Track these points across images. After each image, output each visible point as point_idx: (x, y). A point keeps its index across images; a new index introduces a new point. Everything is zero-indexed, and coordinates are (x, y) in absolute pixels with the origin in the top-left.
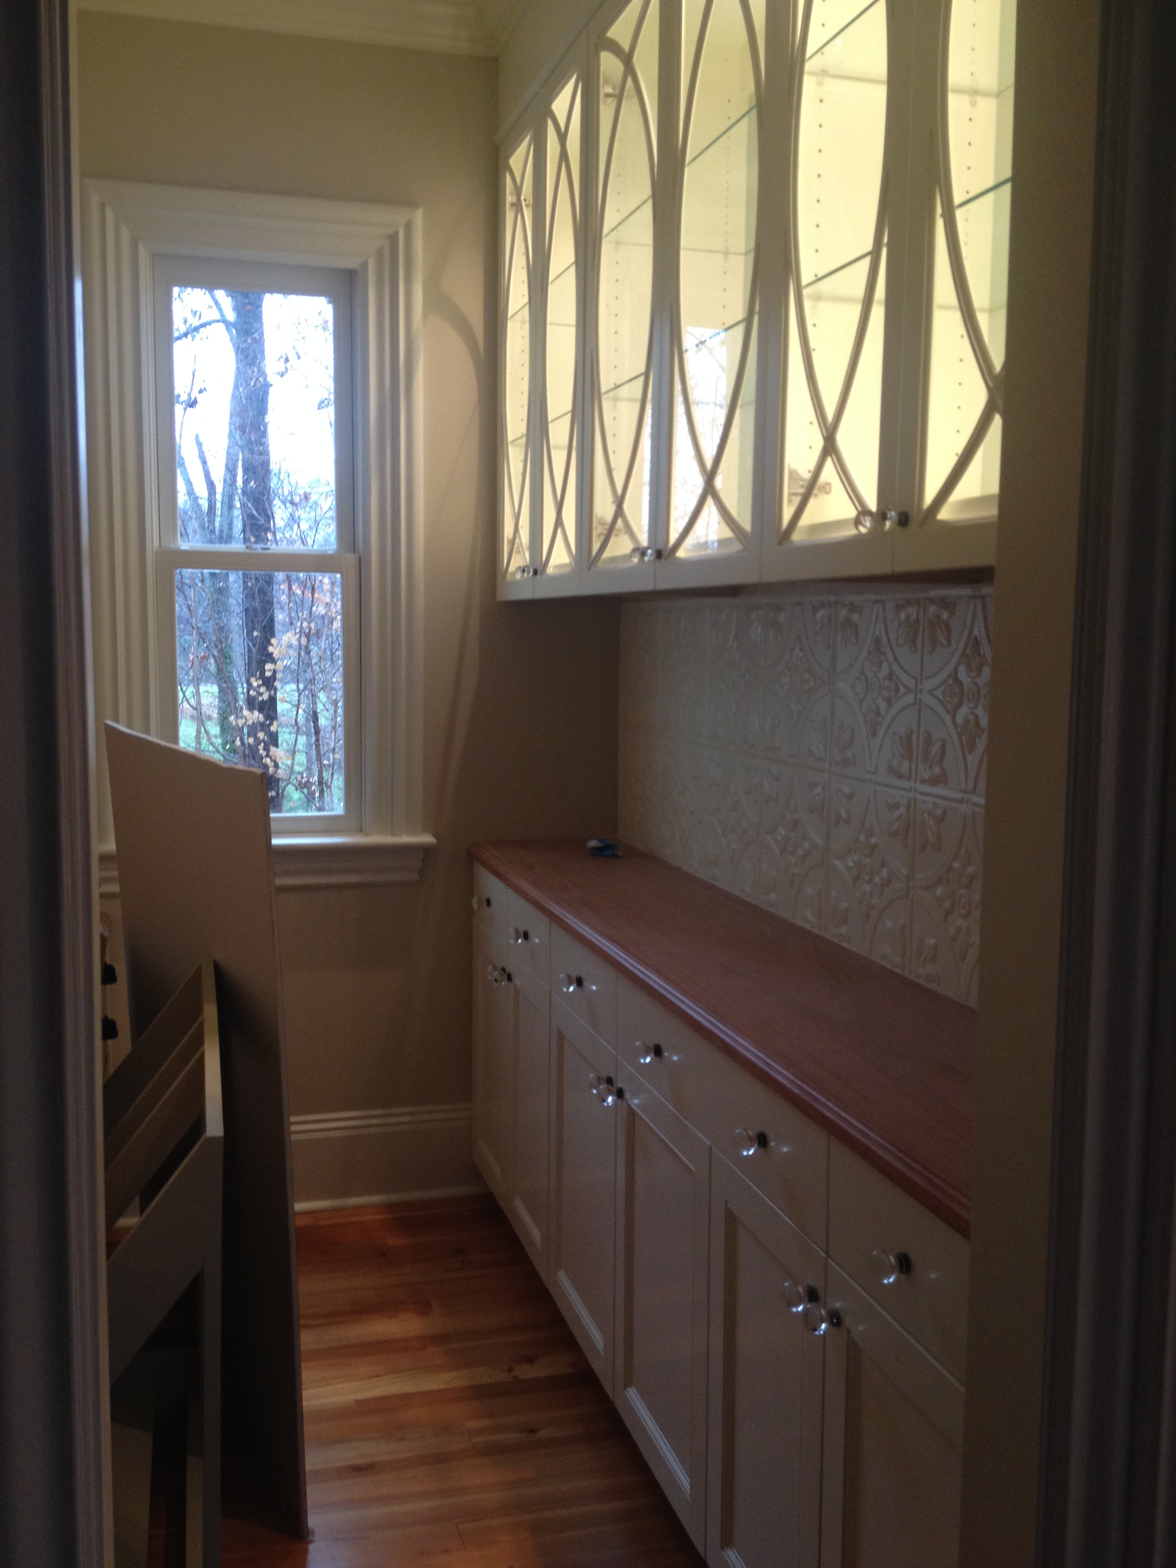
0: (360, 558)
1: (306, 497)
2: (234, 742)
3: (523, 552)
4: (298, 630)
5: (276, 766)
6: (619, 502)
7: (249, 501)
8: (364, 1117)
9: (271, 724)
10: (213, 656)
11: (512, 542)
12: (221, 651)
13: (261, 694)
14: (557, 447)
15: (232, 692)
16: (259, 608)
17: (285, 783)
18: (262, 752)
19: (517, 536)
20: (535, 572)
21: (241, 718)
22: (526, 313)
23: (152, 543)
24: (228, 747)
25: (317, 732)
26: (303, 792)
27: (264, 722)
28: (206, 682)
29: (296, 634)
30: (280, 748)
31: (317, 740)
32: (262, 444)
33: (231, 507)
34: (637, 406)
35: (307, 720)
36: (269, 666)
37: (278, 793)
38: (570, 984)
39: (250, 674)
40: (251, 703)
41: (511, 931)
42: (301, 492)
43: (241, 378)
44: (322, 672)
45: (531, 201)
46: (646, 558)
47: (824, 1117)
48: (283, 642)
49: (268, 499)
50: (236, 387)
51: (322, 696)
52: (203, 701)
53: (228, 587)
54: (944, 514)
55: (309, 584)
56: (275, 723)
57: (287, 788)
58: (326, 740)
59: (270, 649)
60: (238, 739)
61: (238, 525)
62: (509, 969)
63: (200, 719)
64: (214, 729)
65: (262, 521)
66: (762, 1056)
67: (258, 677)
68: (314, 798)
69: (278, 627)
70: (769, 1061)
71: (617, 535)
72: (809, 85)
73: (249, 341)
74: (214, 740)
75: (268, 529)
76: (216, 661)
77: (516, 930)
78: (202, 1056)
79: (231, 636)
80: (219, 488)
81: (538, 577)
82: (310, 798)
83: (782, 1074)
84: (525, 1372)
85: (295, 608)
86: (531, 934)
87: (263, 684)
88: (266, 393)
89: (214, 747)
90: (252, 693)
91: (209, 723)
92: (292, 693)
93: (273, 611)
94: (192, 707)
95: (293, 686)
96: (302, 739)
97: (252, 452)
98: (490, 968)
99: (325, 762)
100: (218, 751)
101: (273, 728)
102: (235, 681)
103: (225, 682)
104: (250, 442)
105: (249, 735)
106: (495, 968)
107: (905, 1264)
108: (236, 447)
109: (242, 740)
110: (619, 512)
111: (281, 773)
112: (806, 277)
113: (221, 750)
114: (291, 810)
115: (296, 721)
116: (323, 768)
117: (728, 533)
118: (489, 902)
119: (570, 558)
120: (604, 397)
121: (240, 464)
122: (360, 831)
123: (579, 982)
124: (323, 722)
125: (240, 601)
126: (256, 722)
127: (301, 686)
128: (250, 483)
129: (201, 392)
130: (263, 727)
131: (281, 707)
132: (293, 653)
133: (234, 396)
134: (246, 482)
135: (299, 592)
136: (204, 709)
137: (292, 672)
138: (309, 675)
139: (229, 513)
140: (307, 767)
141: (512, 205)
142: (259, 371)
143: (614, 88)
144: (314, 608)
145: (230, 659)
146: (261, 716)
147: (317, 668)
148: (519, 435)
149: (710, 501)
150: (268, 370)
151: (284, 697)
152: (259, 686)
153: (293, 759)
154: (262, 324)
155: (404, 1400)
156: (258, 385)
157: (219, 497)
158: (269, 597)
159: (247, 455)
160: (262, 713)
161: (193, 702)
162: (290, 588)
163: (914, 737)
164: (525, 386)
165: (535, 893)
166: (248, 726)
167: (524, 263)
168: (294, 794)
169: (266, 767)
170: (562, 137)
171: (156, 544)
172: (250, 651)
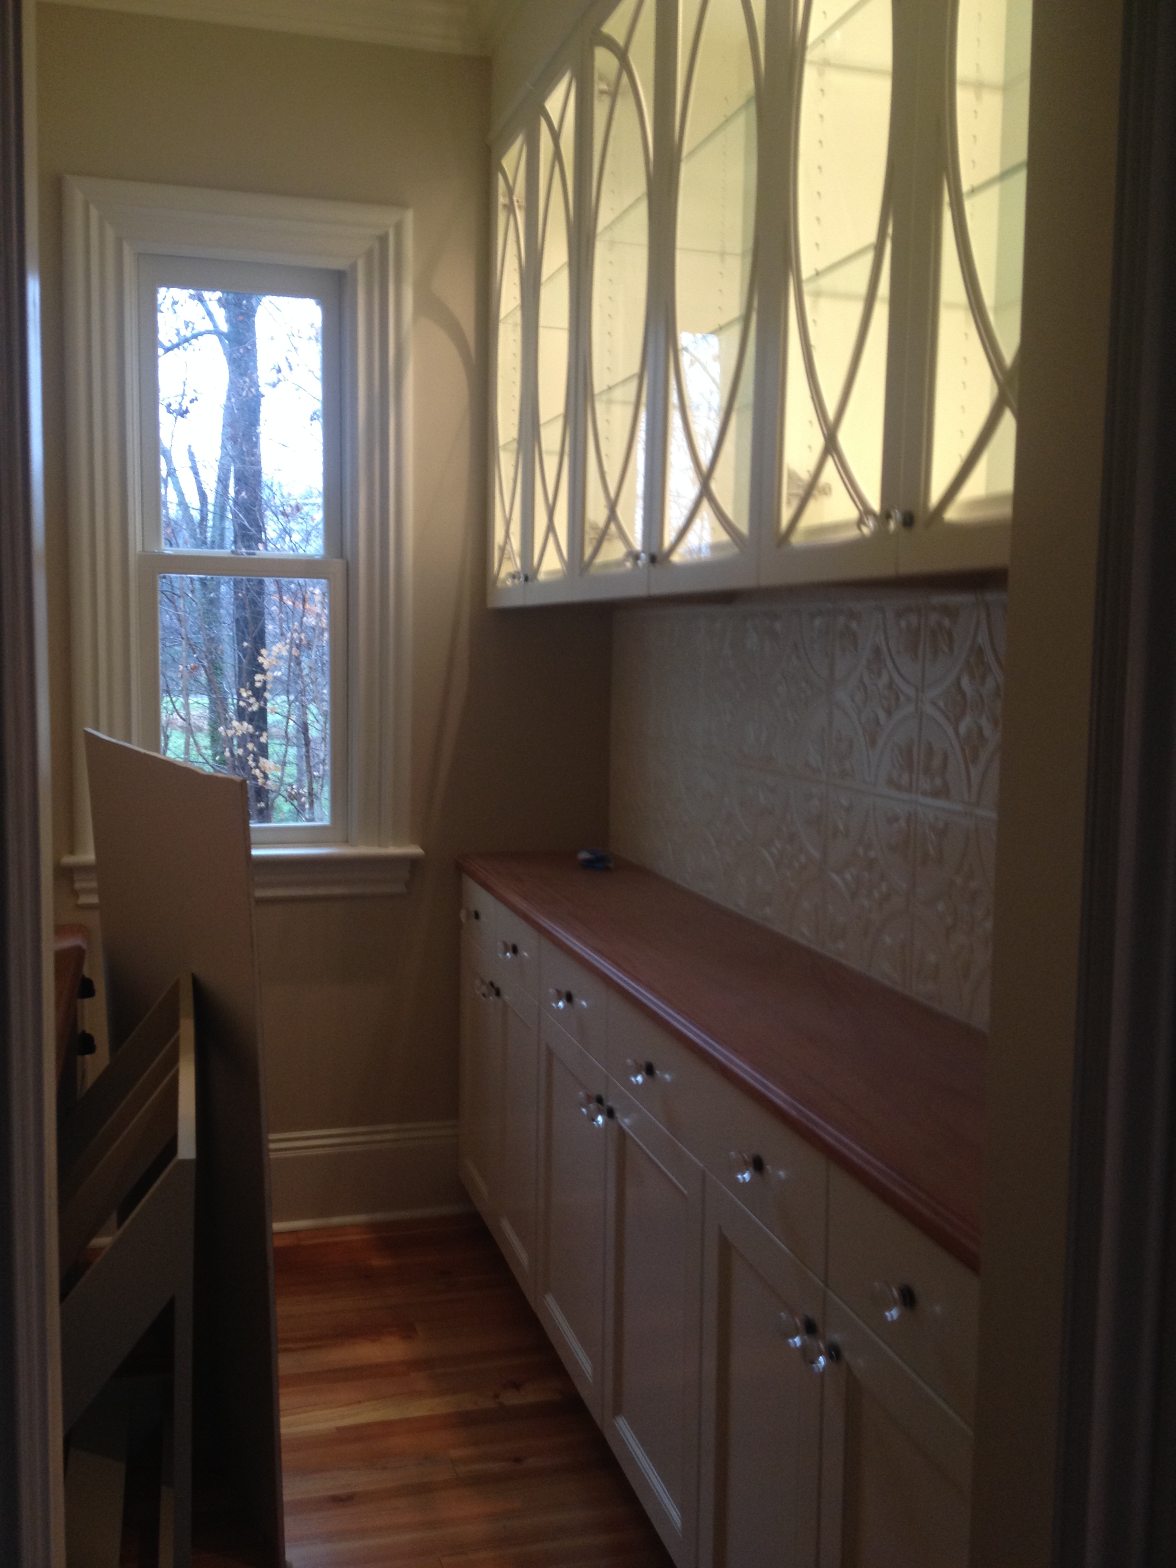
0: (347, 563)
1: (298, 508)
2: (223, 753)
3: (514, 558)
4: (288, 641)
5: (266, 777)
6: (612, 506)
7: (240, 512)
8: (346, 1135)
9: (261, 735)
10: (203, 666)
11: (503, 549)
12: (212, 662)
13: (250, 705)
14: (550, 453)
15: (222, 703)
16: (249, 619)
17: (275, 794)
18: (251, 763)
19: (508, 541)
20: (526, 579)
21: (231, 729)
22: (518, 317)
23: (135, 548)
24: (217, 758)
25: (307, 742)
26: (292, 804)
27: (254, 732)
28: (196, 693)
29: (286, 644)
30: (271, 760)
31: (308, 751)
32: (253, 455)
33: (223, 517)
34: (630, 410)
35: (298, 731)
36: (258, 677)
37: (267, 805)
38: (560, 999)
39: (240, 684)
40: (241, 714)
41: (500, 944)
42: (293, 503)
43: (234, 389)
44: (312, 682)
45: (523, 202)
46: (640, 563)
47: (821, 1140)
48: (274, 654)
49: (260, 510)
50: (229, 399)
51: (313, 707)
52: (192, 712)
53: (219, 598)
54: (952, 514)
55: (300, 595)
56: (265, 734)
57: (277, 799)
58: (316, 752)
59: (260, 659)
60: (227, 749)
61: (230, 536)
62: (497, 984)
63: (189, 730)
64: (204, 741)
65: (253, 531)
66: (758, 1076)
67: (247, 688)
68: (304, 810)
69: (269, 639)
70: (765, 1081)
71: (609, 540)
72: (810, 77)
73: (241, 351)
74: (204, 751)
75: (260, 540)
76: (206, 671)
77: (505, 944)
78: (177, 1072)
79: (221, 647)
80: (211, 498)
81: (530, 583)
82: (299, 811)
83: (778, 1095)
84: (512, 1399)
85: (286, 619)
86: (519, 948)
87: (254, 695)
88: (258, 404)
89: (204, 758)
90: (242, 704)
91: (199, 734)
92: (282, 704)
93: (264, 621)
94: (181, 717)
95: (284, 698)
96: (292, 751)
97: (243, 462)
98: (478, 982)
99: (315, 774)
100: (207, 763)
101: (263, 740)
102: (225, 692)
103: (215, 693)
104: (242, 452)
105: (239, 747)
106: (483, 982)
107: (908, 1298)
108: (228, 458)
109: (231, 752)
110: (612, 516)
111: (271, 784)
112: (806, 272)
113: (211, 761)
114: (281, 821)
115: (286, 732)
116: (313, 779)
117: (724, 537)
118: (477, 916)
119: (561, 564)
120: (596, 398)
121: (232, 475)
122: (346, 842)
123: (569, 998)
124: (313, 733)
125: (231, 611)
126: (245, 732)
127: (292, 697)
128: (241, 494)
129: (192, 401)
130: (253, 738)
131: (271, 718)
132: (284, 665)
133: (227, 408)
134: (237, 493)
135: (290, 603)
136: (192, 721)
137: (282, 682)
138: (300, 687)
139: (221, 524)
140: (298, 778)
141: (505, 206)
142: (251, 381)
143: (608, 85)
144: (305, 619)
145: (221, 670)
146: (250, 726)
147: (307, 680)
148: (510, 439)
149: (705, 505)
150: (261, 382)
151: (274, 708)
152: (248, 697)
153: (283, 770)
154: (254, 334)
155: (387, 1427)
156: (250, 395)
157: (211, 508)
158: (260, 608)
159: (239, 465)
160: (251, 724)
161: (183, 713)
162: (281, 599)
163: (915, 749)
164: (516, 391)
165: (523, 905)
166: (238, 737)
167: (516, 265)
168: (284, 806)
169: (255, 778)
170: (556, 136)
171: (139, 548)
172: (240, 662)
